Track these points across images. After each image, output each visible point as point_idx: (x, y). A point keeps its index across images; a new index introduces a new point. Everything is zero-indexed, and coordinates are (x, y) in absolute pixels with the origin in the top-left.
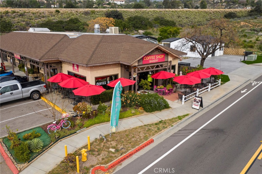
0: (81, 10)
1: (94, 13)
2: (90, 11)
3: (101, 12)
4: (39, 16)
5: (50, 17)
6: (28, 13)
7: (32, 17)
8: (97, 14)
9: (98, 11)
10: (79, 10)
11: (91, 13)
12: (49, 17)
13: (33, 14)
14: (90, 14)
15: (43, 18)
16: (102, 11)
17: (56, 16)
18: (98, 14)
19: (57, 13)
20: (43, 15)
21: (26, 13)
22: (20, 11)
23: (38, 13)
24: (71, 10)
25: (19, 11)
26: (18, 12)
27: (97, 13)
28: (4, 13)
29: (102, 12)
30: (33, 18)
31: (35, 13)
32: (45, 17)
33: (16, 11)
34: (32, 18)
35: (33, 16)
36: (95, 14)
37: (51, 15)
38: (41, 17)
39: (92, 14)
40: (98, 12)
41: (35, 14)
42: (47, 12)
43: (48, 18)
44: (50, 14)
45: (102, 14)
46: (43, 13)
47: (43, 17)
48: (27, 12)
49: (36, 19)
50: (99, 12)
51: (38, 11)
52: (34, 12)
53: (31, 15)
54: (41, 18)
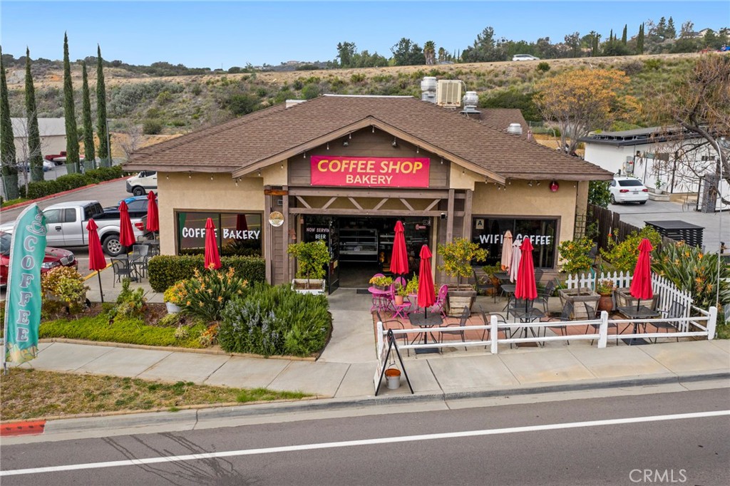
0: (616, 60)
1: (657, 69)
2: (644, 62)
3: (683, 63)
4: (490, 81)
5: (519, 83)
6: (466, 73)
7: (472, 83)
8: (664, 71)
9: (673, 61)
10: (609, 62)
11: (647, 68)
12: (515, 82)
13: (479, 75)
14: (642, 72)
15: (500, 86)
16: (687, 60)
17: (534, 79)
18: (670, 70)
19: (541, 71)
20: (502, 78)
21: (463, 74)
22: (451, 69)
23: (492, 74)
24: (584, 63)
25: (446, 71)
26: (444, 73)
27: (665, 67)
28: (412, 77)
29: (687, 63)
30: (475, 86)
31: (484, 75)
32: (505, 83)
33: (441, 71)
34: (472, 87)
35: (475, 82)
36: (660, 69)
37: (523, 78)
38: (494, 84)
39: (647, 71)
40: (670, 65)
41: (482, 77)
42: (515, 69)
43: (511, 86)
44: (521, 74)
45: (684, 71)
46: (504, 72)
47: (501, 84)
48: (464, 71)
49: (482, 90)
50: (676, 65)
51: (492, 68)
52: (483, 71)
53: (470, 80)
54: (493, 86)
